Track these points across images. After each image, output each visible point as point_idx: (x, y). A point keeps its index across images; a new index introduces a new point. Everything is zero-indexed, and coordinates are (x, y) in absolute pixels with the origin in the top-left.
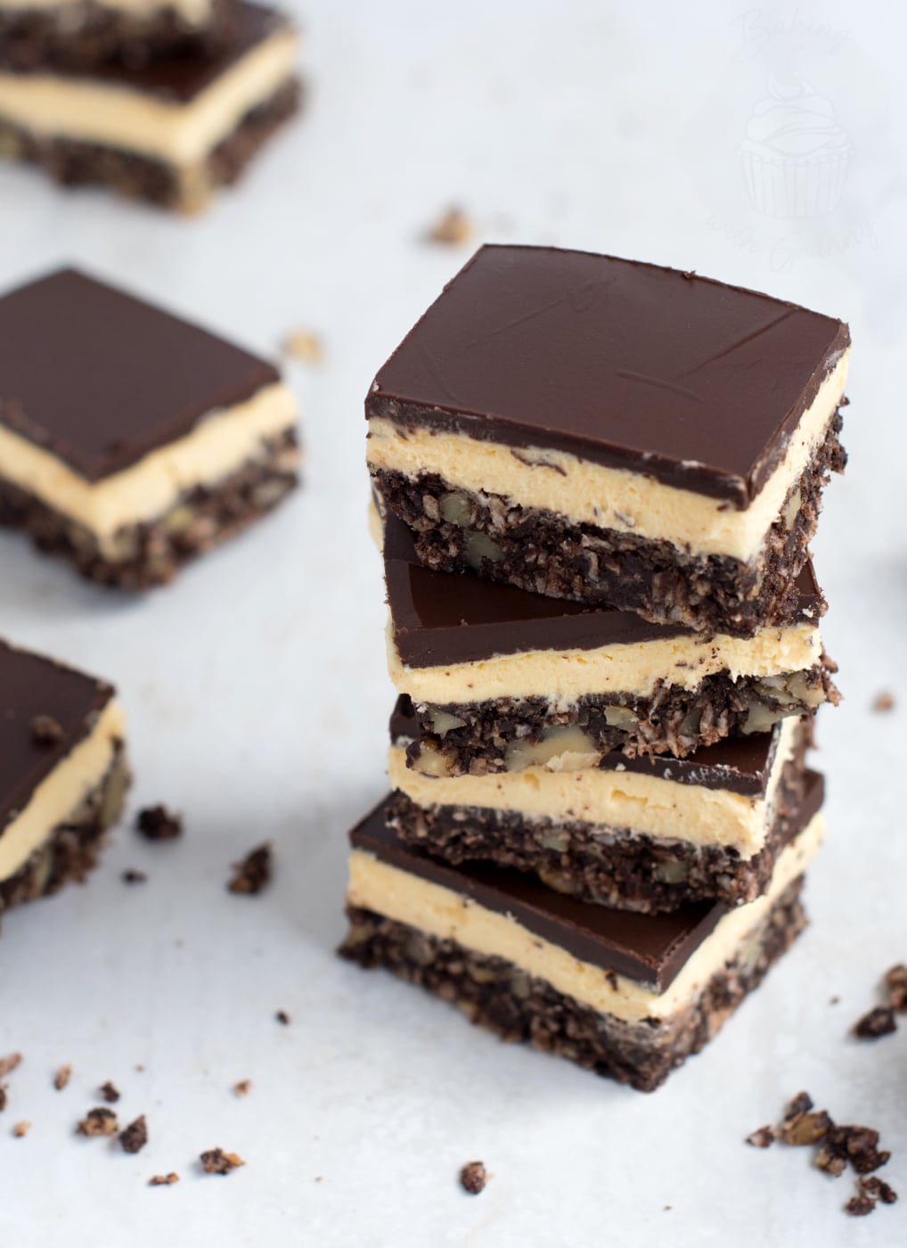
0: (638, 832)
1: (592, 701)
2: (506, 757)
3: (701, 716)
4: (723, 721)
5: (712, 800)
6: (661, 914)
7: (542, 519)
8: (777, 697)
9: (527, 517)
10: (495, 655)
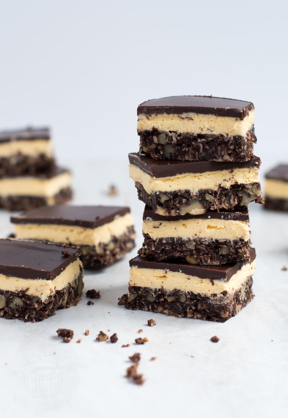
0: (215, 239)
1: (202, 192)
2: (180, 210)
3: (230, 198)
4: (236, 200)
5: (235, 223)
6: (223, 265)
7: (187, 135)
8: (250, 192)
9: (183, 136)
10: (177, 174)
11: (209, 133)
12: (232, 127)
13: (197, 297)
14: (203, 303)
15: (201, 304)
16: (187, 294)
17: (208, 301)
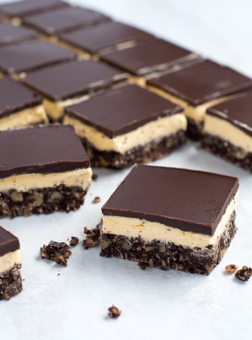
14: (186, 255)
15: (184, 256)
16: (167, 244)
17: (191, 253)
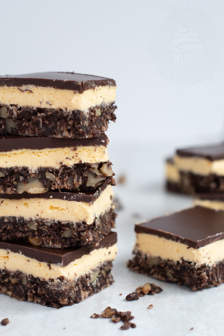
0: (57, 220)
1: (42, 170)
2: (18, 187)
3: (74, 178)
4: (80, 180)
5: (78, 204)
6: (65, 248)
7: (27, 109)
8: (96, 172)
9: (23, 110)
10: (13, 150)
11: (48, 107)
12: (70, 100)
13: (37, 280)
